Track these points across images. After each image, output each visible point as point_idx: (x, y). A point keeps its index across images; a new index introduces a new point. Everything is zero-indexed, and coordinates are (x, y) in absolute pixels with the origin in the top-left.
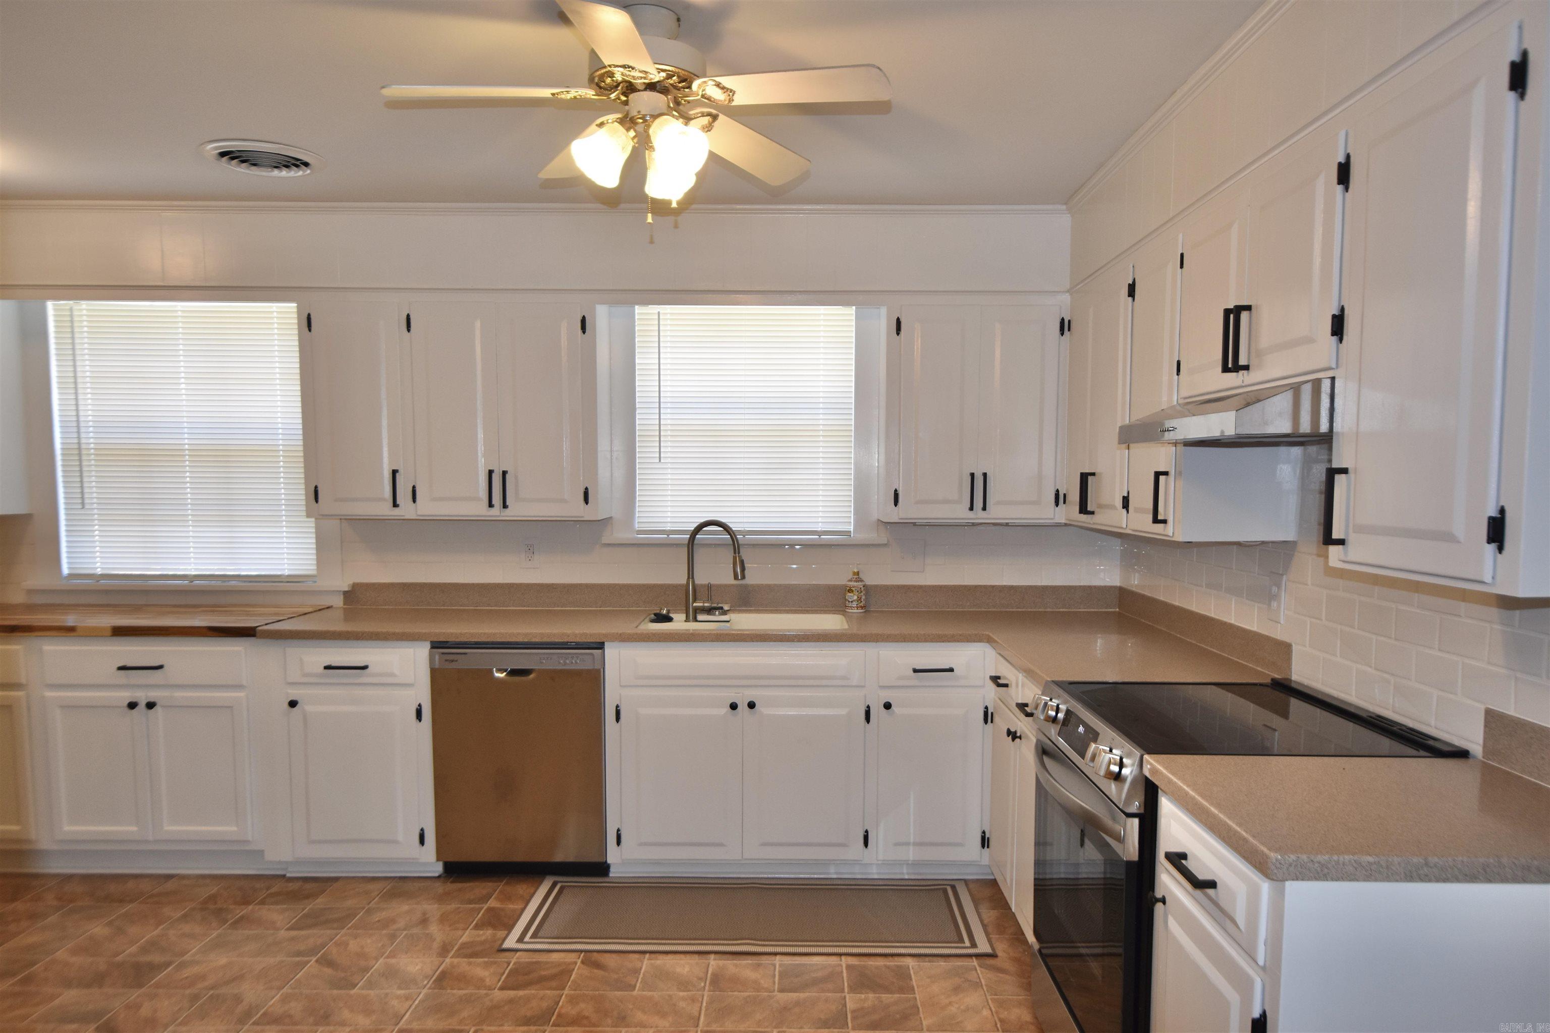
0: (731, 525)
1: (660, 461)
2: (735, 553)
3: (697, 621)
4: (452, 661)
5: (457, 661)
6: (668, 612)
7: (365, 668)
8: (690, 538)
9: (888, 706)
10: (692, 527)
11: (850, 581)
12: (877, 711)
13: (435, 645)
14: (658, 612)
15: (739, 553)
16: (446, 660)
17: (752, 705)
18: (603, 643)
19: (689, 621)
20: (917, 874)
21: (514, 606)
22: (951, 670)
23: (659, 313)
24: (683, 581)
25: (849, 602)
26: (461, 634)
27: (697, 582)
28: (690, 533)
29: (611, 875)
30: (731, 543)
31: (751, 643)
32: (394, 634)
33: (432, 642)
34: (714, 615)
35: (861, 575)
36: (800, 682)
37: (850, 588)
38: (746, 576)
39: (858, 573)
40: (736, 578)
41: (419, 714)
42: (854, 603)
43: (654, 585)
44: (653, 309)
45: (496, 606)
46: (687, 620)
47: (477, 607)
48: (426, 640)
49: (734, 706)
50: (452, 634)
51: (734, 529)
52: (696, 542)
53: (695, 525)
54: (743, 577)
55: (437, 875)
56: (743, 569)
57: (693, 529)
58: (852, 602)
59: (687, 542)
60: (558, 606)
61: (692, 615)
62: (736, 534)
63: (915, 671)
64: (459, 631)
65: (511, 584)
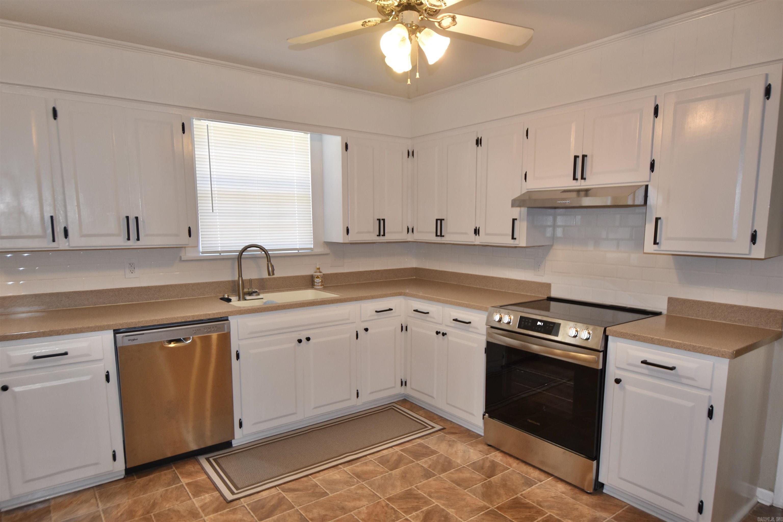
0: (264, 247)
1: (213, 211)
2: (268, 261)
3: (246, 300)
4: (134, 340)
5: (137, 339)
6: (228, 296)
7: (66, 354)
8: (239, 255)
9: (366, 330)
10: (240, 248)
11: (315, 272)
12: (362, 333)
13: (116, 332)
14: (222, 297)
15: (270, 261)
16: (129, 340)
17: (308, 339)
18: (227, 317)
19: (241, 301)
20: (375, 405)
21: (122, 302)
22: (391, 310)
23: (207, 125)
24: (237, 278)
25: (317, 283)
26: (139, 322)
27: (244, 278)
28: (239, 252)
29: (234, 446)
30: (265, 256)
31: (307, 308)
32: (88, 328)
33: (114, 330)
34: (253, 296)
35: (321, 270)
36: (321, 325)
37: (318, 276)
38: (275, 274)
39: (319, 269)
40: (269, 275)
41: (108, 378)
42: (320, 283)
43: (213, 282)
44: (205, 123)
45: (109, 303)
46: (239, 300)
47: (95, 305)
48: (110, 329)
49: (300, 341)
50: (132, 323)
51: (266, 249)
52: (242, 256)
53: (242, 247)
54: (273, 274)
55: (122, 477)
56: (273, 270)
57: (241, 249)
58: (319, 283)
59: (237, 257)
60: (153, 300)
61: (242, 297)
62: (268, 251)
63: (376, 312)
64: (138, 320)
65: (119, 289)
